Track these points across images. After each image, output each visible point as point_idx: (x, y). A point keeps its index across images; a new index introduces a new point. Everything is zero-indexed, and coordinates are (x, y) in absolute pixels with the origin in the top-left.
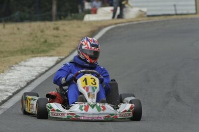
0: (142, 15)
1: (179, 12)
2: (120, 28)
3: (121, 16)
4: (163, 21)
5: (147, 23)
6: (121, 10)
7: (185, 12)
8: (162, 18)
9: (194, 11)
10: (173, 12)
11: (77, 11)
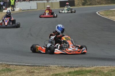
0: (20, 10)
1: (32, 9)
2: (14, 14)
3: (14, 10)
4: (27, 12)
5: (22, 12)
6: (13, 8)
7: (34, 9)
8: (27, 11)
9: (37, 9)
10: (30, 9)
11: (1, 9)
